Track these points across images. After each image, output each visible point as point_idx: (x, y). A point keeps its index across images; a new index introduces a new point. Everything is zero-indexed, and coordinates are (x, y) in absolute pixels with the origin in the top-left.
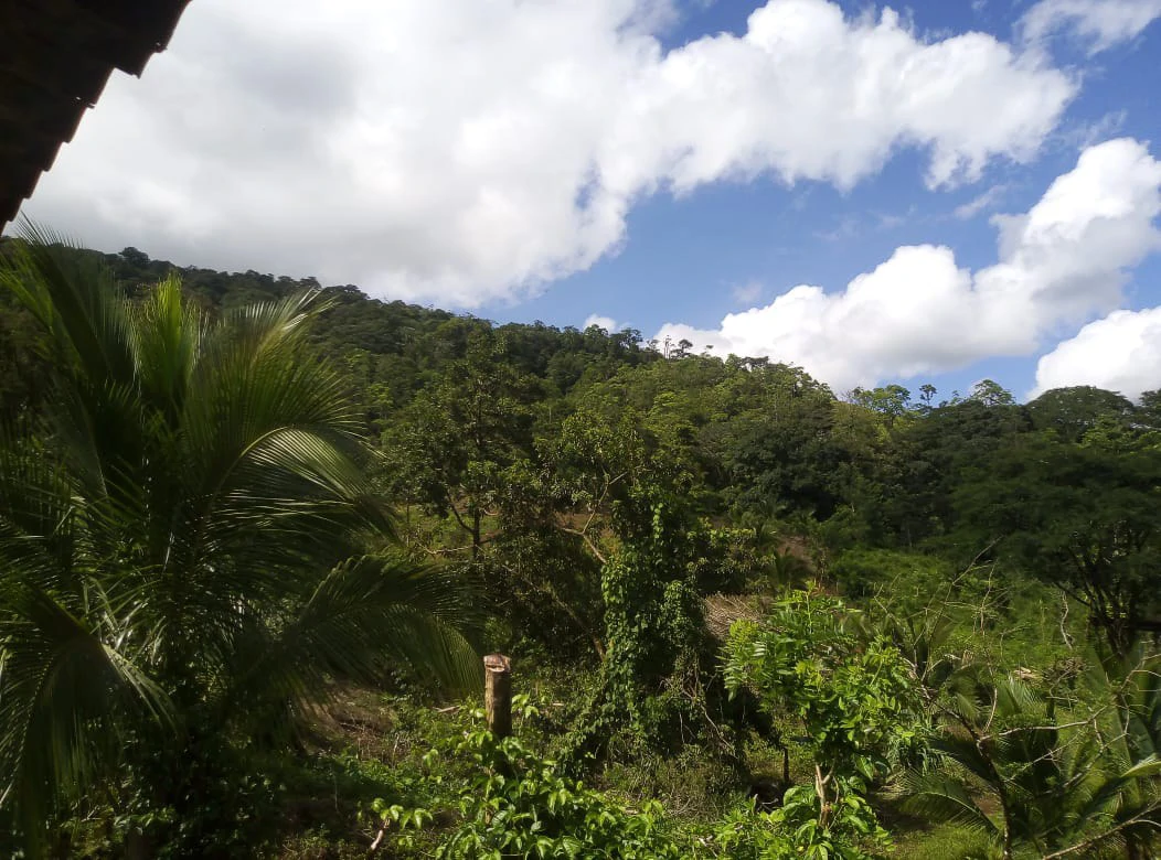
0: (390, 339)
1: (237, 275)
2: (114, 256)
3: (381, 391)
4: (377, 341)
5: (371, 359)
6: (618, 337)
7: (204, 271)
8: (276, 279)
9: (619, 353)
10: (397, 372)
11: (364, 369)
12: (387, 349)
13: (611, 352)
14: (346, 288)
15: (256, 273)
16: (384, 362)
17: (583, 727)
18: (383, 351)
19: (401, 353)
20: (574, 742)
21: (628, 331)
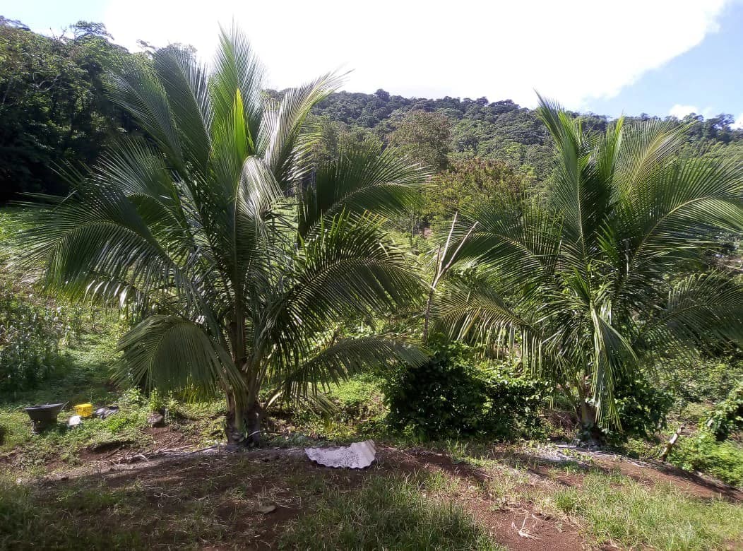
0: (535, 134)
1: (439, 100)
2: (372, 96)
3: (529, 170)
4: (526, 136)
5: (522, 149)
6: (713, 121)
7: (420, 99)
8: (462, 100)
9: (713, 133)
10: (539, 156)
11: (517, 155)
12: (533, 141)
13: (706, 133)
14: (505, 102)
15: (451, 98)
16: (531, 150)
17: (736, 400)
18: (531, 143)
19: (541, 143)
20: (727, 408)
21: (722, 116)
